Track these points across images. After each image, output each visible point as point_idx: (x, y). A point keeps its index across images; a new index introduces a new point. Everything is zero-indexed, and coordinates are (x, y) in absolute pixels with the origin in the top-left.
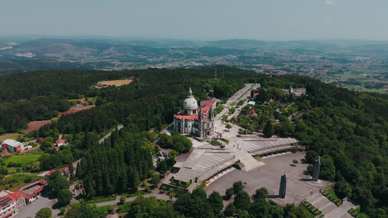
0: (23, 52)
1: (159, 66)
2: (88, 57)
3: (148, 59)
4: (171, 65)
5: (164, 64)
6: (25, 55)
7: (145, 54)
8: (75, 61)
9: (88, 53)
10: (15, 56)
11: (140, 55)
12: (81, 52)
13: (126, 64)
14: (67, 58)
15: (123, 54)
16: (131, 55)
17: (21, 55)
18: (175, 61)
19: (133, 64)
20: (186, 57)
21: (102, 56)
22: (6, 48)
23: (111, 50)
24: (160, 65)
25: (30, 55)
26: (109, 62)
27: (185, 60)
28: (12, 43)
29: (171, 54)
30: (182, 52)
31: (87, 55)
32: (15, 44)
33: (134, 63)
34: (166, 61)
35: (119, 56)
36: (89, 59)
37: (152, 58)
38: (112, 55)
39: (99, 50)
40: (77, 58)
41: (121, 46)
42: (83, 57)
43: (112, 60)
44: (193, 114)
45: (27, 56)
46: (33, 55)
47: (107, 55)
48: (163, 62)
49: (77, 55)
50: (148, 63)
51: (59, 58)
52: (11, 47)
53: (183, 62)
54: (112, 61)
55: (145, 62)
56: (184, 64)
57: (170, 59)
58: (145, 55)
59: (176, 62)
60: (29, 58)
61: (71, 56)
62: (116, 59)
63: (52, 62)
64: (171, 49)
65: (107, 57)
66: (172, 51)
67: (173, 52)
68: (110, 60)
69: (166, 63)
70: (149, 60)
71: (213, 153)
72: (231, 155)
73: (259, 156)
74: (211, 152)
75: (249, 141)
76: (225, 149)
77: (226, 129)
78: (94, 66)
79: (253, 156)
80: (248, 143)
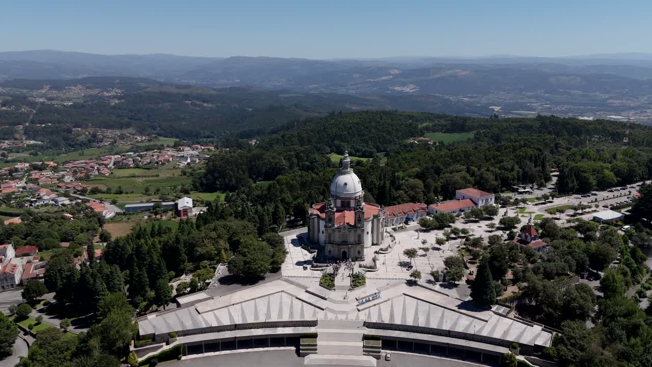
6: (405, 88)
10: (393, 90)
17: (400, 89)
22: (384, 78)
25: (409, 89)
28: (395, 70)
32: (397, 72)
37: (621, 98)
45: (406, 90)
46: (416, 88)
52: (391, 77)
58: (607, 92)
60: (408, 93)
71: (297, 298)
72: (320, 315)
73: (381, 341)
74: (292, 295)
75: (416, 300)
76: (325, 299)
77: (406, 259)
78: (497, 109)
79: (366, 338)
80: (407, 302)
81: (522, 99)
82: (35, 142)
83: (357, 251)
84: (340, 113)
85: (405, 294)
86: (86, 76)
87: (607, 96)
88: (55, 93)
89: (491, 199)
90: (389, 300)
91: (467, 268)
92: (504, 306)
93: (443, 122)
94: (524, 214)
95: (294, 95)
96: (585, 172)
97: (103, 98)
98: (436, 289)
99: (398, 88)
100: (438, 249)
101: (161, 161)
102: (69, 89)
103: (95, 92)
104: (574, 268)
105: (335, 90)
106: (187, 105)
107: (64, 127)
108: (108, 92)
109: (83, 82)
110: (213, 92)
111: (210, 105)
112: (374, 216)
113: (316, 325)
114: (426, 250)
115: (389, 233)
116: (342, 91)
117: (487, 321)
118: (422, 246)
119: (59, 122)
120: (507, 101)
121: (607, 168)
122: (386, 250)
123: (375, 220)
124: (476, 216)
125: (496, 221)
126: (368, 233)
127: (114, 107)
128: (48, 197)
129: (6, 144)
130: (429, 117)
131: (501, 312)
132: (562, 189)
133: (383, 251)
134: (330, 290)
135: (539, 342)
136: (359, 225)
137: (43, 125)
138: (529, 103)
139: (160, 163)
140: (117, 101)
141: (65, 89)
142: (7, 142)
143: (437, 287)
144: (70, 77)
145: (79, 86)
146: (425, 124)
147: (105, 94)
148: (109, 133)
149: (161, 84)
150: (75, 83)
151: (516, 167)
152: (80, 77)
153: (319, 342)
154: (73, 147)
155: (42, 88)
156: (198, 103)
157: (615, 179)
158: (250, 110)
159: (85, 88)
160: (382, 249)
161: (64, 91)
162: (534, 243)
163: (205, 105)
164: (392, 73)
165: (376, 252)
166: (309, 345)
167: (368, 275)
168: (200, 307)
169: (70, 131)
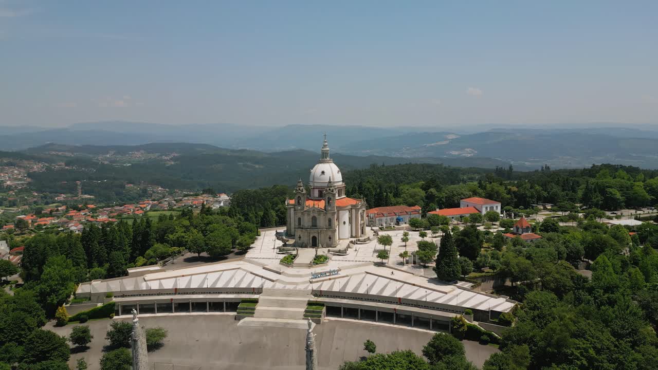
32: (454, 137)
71: (251, 273)
72: (268, 285)
73: (325, 308)
74: (248, 271)
75: (378, 277)
76: (280, 273)
79: (311, 304)
80: (367, 278)
82: (89, 196)
83: (328, 237)
85: (367, 273)
88: (119, 157)
89: (497, 207)
90: (347, 276)
92: (471, 282)
96: (611, 187)
97: (160, 161)
98: (402, 269)
99: (454, 153)
101: (195, 204)
102: (132, 153)
106: (239, 165)
107: (119, 183)
108: (166, 156)
109: (145, 148)
111: (261, 167)
112: (352, 206)
113: (261, 293)
114: (406, 240)
115: (374, 231)
117: (446, 293)
119: (114, 179)
123: (354, 211)
126: (344, 223)
127: (168, 168)
129: (62, 197)
131: (465, 286)
133: (361, 242)
134: (288, 267)
136: (330, 208)
137: (99, 182)
139: (194, 206)
140: (173, 163)
141: (128, 154)
142: (63, 195)
143: (405, 268)
145: (142, 151)
147: (164, 157)
150: (138, 148)
153: (259, 307)
155: (108, 153)
156: (249, 164)
157: (649, 197)
159: (146, 153)
160: (359, 240)
162: (526, 235)
163: (257, 166)
164: (449, 138)
165: (352, 242)
166: (246, 309)
167: (334, 257)
168: (148, 277)
169: (123, 187)
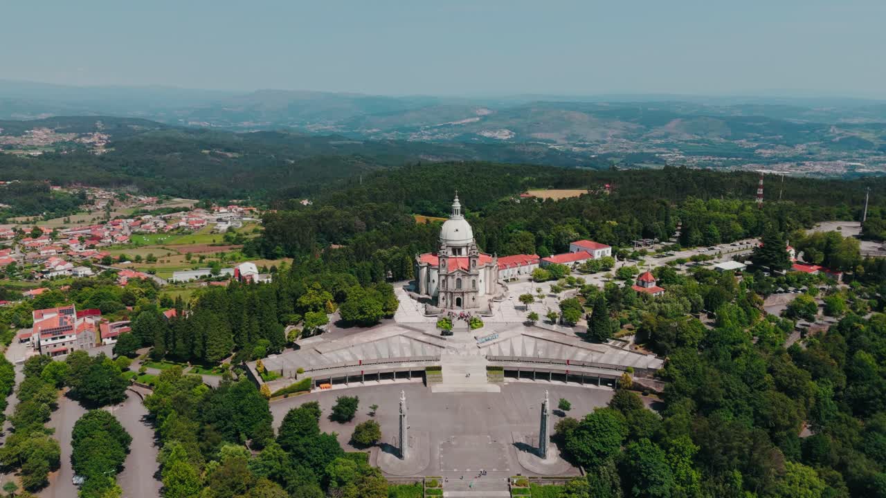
0: (494, 129)
1: (784, 170)
2: (615, 142)
3: (759, 151)
4: (818, 168)
5: (798, 165)
6: (496, 134)
7: (756, 137)
8: (584, 149)
9: (616, 132)
10: (481, 136)
11: (743, 141)
12: (603, 129)
13: (694, 160)
14: (571, 142)
15: (696, 137)
16: (717, 139)
17: (491, 134)
18: (838, 159)
19: (714, 161)
20: (879, 150)
21: (647, 139)
22: (469, 120)
23: (672, 125)
24: (787, 166)
25: (504, 135)
26: (657, 155)
27: (872, 158)
28: (483, 110)
29: (834, 140)
30: (868, 136)
31: (614, 136)
32: (486, 112)
33: (717, 159)
34: (811, 157)
35: (686, 141)
36: (616, 145)
37: (773, 148)
38: (670, 139)
39: (643, 127)
40: (591, 142)
41: (696, 118)
42: (604, 142)
43: (668, 150)
44: (454, 256)
45: (499, 137)
46: (510, 134)
47: (658, 138)
48: (798, 160)
49: (593, 136)
50: (754, 160)
51: (555, 142)
52: (478, 119)
53: (862, 162)
54: (666, 151)
55: (750, 156)
56: (863, 168)
57: (825, 152)
58: (756, 140)
59: (839, 161)
60: (502, 139)
61: (581, 138)
62: (676, 147)
63: (531, 149)
64: (838, 126)
65: (659, 142)
66: (837, 132)
67: (839, 135)
68: (662, 150)
69: (807, 163)
70: (761, 153)
71: (415, 339)
72: (441, 352)
73: (503, 371)
74: (411, 338)
75: (534, 339)
76: (444, 339)
77: (521, 304)
78: (616, 161)
79: (489, 368)
80: (525, 341)
81: (649, 147)
83: (471, 298)
84: (419, 165)
85: (523, 334)
86: (51, 115)
87: (755, 145)
89: (607, 251)
90: (507, 339)
91: (583, 312)
92: (621, 340)
93: (548, 175)
94: (644, 267)
95: (349, 142)
97: (81, 145)
98: (554, 330)
99: (487, 134)
100: (555, 296)
101: (193, 225)
102: (31, 133)
103: (68, 137)
104: (690, 309)
105: (403, 136)
106: (205, 155)
107: (38, 184)
108: (87, 138)
109: (49, 123)
110: (236, 138)
111: (236, 155)
112: (487, 264)
113: (438, 360)
114: (542, 297)
115: (501, 284)
116: (413, 137)
117: (604, 353)
118: (537, 294)
119: (31, 178)
120: (630, 151)
121: (733, 219)
122: (500, 298)
123: (488, 268)
124: (591, 268)
125: (613, 272)
126: (481, 281)
127: (101, 158)
128: (62, 267)
130: (533, 169)
131: (617, 345)
132: (685, 243)
133: (497, 299)
135: (652, 366)
136: (474, 270)
137: (8, 183)
138: (658, 153)
140: (105, 150)
143: (554, 327)
144: (25, 117)
145: (45, 129)
146: (527, 178)
147: (84, 140)
148: (99, 192)
149: (163, 127)
150: (39, 124)
151: (636, 221)
152: (43, 116)
153: (444, 373)
154: (54, 211)
156: (218, 152)
158: (293, 162)
159: (53, 133)
160: (495, 298)
161: (24, 136)
162: (650, 289)
163: (229, 154)
164: (479, 114)
165: (490, 300)
166: (434, 377)
167: (484, 319)
168: (320, 348)
169: (47, 190)
